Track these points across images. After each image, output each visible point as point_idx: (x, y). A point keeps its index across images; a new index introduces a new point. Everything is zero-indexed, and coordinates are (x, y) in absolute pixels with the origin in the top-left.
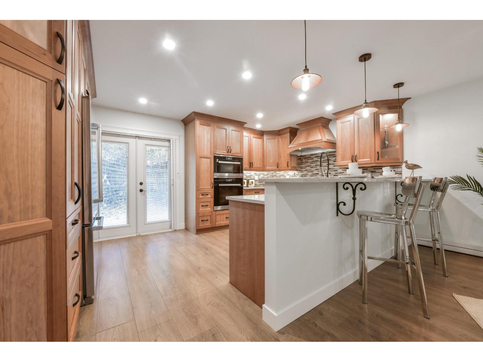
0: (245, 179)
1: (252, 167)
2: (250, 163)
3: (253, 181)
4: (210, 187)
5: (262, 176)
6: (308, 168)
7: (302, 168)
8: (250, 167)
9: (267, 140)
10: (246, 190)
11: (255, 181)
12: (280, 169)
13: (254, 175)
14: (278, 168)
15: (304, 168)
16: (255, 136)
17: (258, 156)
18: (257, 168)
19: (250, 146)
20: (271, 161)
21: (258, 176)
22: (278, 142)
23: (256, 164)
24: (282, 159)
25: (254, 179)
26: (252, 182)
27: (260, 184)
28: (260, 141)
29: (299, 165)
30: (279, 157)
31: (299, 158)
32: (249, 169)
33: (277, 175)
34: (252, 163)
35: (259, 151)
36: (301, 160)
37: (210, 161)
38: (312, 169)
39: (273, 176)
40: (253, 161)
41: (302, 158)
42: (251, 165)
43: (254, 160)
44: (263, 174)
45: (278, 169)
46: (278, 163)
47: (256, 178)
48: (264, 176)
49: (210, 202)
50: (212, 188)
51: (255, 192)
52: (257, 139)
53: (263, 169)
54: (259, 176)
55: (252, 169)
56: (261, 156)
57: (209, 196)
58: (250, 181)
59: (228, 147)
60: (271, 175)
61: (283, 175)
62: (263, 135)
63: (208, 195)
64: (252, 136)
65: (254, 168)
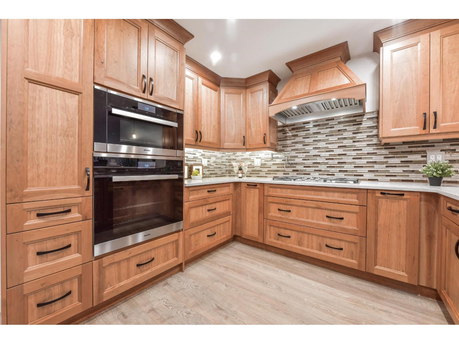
0: (187, 165)
1: (200, 141)
2: (197, 132)
3: (200, 168)
4: (76, 187)
5: (213, 159)
6: (299, 146)
7: (285, 146)
8: (196, 141)
9: (226, 95)
10: (191, 189)
11: (204, 168)
12: (247, 147)
13: (201, 157)
14: (244, 145)
15: (290, 146)
16: (206, 82)
17: (211, 122)
18: (209, 143)
19: (197, 98)
20: (233, 133)
21: (207, 160)
22: (245, 100)
23: (208, 136)
24: (253, 130)
25: (201, 165)
26: (198, 170)
27: (211, 174)
28: (213, 94)
29: (279, 141)
30: (248, 125)
31: (280, 129)
32: (194, 143)
33: (237, 158)
34: (200, 132)
35: (213, 112)
36: (283, 133)
37: (80, 102)
38: (307, 148)
39: (230, 160)
40: (202, 129)
41: (287, 129)
42: (198, 135)
43: (203, 127)
44: (215, 156)
45: (244, 147)
46: (244, 136)
47: (205, 162)
48: (217, 160)
49: (77, 233)
50: (87, 189)
51: (208, 191)
52: (209, 89)
53: (217, 146)
54: (209, 160)
55: (199, 144)
56: (214, 123)
57: (75, 215)
58: (195, 168)
59: (144, 77)
60: (227, 158)
61: (250, 159)
62: (219, 86)
63: (69, 211)
64: (200, 79)
65: (203, 142)
